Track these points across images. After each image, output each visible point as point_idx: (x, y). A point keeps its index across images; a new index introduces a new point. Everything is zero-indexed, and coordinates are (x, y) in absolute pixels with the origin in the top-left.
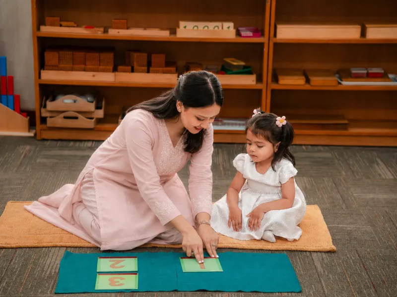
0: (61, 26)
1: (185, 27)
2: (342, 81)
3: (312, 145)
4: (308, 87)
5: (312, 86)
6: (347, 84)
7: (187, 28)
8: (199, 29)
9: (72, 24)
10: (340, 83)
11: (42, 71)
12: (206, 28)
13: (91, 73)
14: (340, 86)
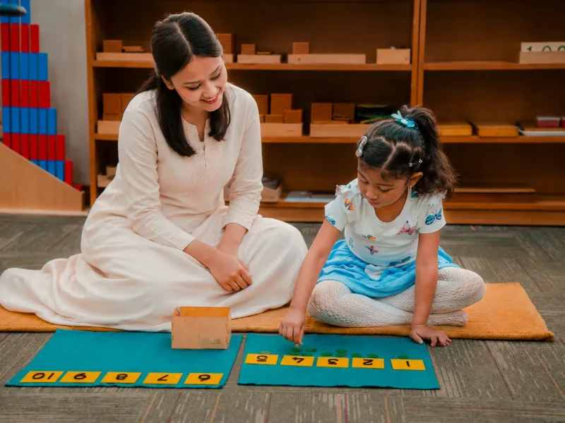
0: (123, 51)
1: (530, 49)
2: (523, 130)
3: (484, 225)
4: (474, 139)
5: (481, 137)
6: (530, 133)
7: (533, 50)
9: (139, 48)
10: (521, 134)
11: (100, 122)
14: (521, 137)
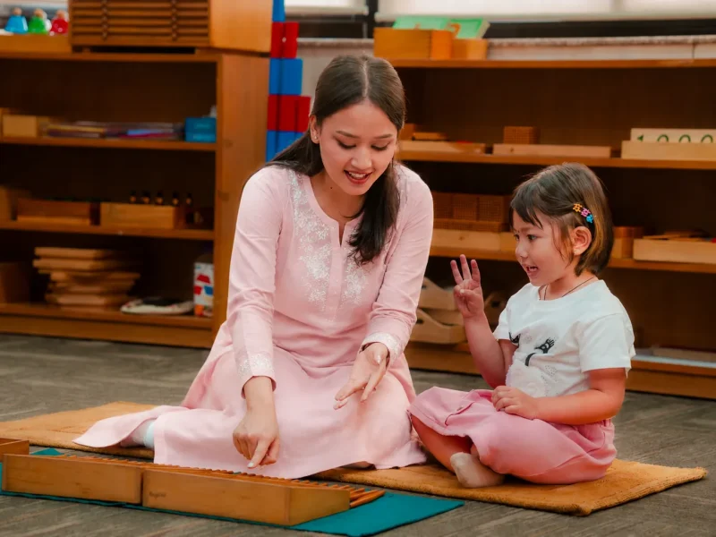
0: (414, 139)
1: (641, 138)
7: (645, 139)
8: (670, 140)
12: (685, 140)
13: (457, 233)
